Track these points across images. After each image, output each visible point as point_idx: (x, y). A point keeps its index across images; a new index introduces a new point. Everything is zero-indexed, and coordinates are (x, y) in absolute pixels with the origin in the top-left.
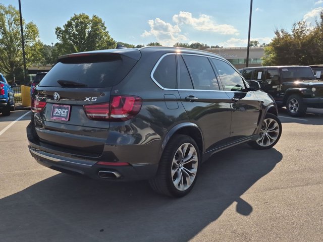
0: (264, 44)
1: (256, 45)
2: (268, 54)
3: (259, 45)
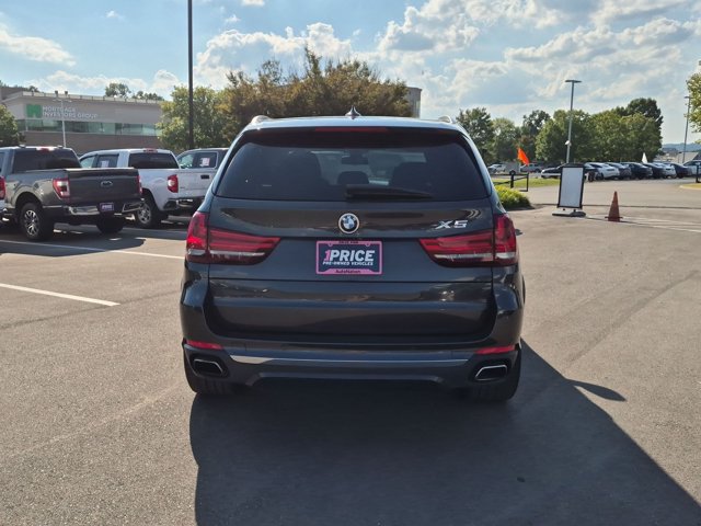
0: (140, 93)
1: (123, 93)
2: (171, 117)
3: (129, 95)
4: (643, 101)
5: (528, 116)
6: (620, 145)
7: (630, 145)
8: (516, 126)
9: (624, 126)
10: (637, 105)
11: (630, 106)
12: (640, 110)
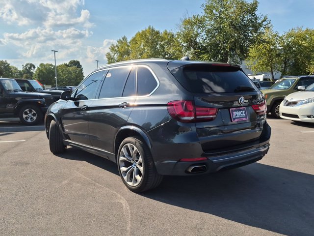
4: (74, 61)
5: (24, 65)
6: (69, 79)
7: (73, 79)
8: (19, 69)
9: (70, 71)
10: (72, 63)
11: (70, 63)
12: (74, 65)
